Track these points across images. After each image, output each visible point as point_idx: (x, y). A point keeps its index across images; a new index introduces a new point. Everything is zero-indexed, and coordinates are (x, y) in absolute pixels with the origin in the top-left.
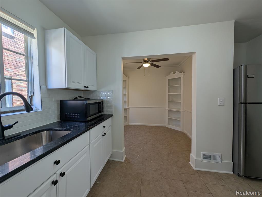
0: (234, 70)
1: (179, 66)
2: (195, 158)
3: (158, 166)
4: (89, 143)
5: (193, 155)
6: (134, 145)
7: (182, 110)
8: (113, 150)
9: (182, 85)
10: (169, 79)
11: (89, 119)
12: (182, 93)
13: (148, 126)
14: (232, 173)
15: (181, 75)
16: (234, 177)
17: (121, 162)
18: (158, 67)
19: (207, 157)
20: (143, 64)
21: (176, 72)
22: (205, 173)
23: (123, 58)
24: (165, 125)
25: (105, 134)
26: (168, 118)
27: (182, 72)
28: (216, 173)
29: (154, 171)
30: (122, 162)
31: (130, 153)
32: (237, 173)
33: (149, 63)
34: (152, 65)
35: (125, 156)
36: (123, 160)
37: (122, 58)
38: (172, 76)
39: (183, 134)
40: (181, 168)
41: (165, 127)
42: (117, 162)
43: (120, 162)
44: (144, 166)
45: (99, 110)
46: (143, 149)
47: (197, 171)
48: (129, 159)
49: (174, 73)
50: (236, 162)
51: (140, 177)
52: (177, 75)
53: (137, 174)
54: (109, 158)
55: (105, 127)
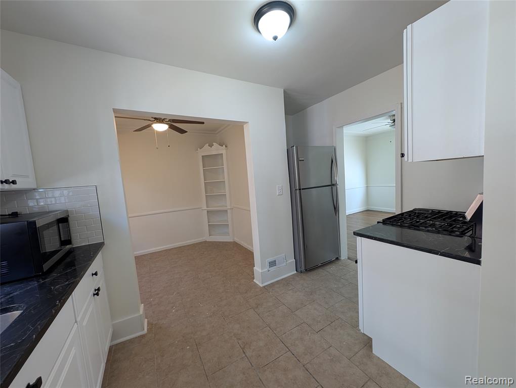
0: (287, 150)
1: (217, 134)
2: (261, 271)
3: (214, 306)
4: (76, 322)
5: (258, 269)
6: (158, 294)
7: (229, 208)
8: (114, 322)
9: (225, 167)
10: (202, 156)
11: (46, 266)
12: (226, 179)
13: (172, 249)
14: (296, 272)
15: (222, 150)
16: (298, 276)
17: (141, 336)
18: (182, 131)
19: (273, 264)
20: (152, 124)
21: (214, 143)
22: (272, 285)
23: (115, 111)
24: (204, 238)
25: (99, 289)
26: (209, 225)
27: (224, 146)
28: (282, 279)
29: (210, 316)
30: (143, 336)
31: (153, 312)
32: (299, 270)
33: (167, 124)
34: (171, 127)
35: (146, 320)
36: (144, 329)
37: (113, 109)
38: (207, 151)
39: (236, 245)
40: (246, 292)
41: (206, 242)
42: (131, 341)
43: (136, 338)
44: (190, 319)
45: (62, 239)
46: (178, 293)
47: (264, 287)
48: (156, 322)
49: (211, 146)
50: (298, 258)
51: (191, 338)
52: (216, 149)
53: (183, 337)
54: (111, 342)
55: (96, 274)
